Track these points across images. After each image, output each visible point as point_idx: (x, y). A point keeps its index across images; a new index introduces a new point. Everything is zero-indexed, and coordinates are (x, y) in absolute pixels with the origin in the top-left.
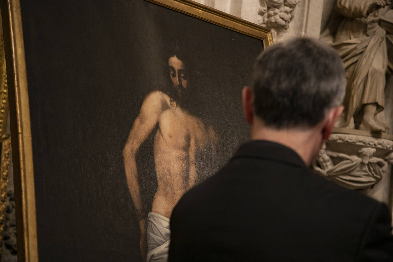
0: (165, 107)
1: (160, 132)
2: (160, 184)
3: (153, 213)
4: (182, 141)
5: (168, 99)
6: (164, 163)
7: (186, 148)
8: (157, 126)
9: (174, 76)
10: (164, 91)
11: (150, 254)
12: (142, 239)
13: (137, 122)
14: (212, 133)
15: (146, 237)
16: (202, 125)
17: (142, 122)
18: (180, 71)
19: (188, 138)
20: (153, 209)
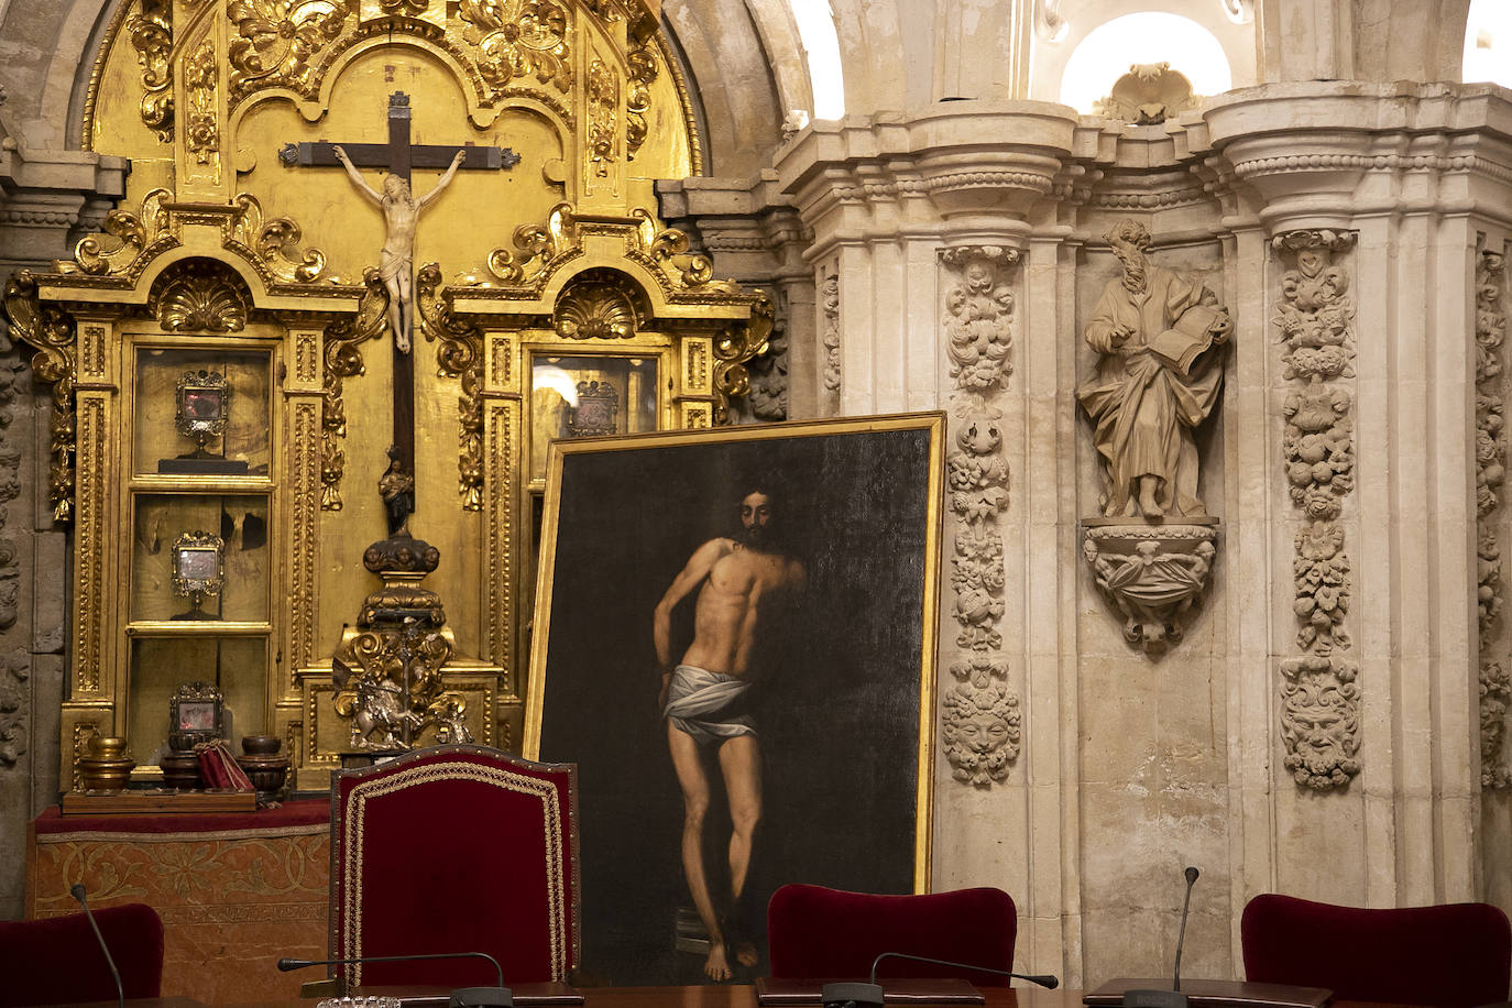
0: (723, 553)
1: (711, 581)
2: (699, 635)
3: (682, 666)
4: (741, 586)
5: (730, 543)
6: (709, 614)
7: (746, 593)
8: (708, 576)
9: (749, 515)
10: (727, 536)
11: (669, 707)
12: (662, 693)
13: (680, 577)
14: (796, 568)
15: (668, 689)
16: (779, 562)
17: (686, 576)
18: (759, 508)
19: (751, 583)
20: (684, 662)
